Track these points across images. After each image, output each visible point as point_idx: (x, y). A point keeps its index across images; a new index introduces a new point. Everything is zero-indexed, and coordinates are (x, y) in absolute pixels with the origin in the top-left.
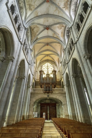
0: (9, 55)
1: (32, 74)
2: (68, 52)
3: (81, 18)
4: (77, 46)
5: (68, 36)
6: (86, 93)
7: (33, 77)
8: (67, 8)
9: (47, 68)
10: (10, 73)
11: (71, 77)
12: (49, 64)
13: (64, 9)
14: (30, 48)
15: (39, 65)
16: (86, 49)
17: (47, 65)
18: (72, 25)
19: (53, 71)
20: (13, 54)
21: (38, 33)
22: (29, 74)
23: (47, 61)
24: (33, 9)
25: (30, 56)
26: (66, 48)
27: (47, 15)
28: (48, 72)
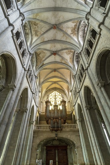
0: (10, 83)
1: (36, 106)
2: (79, 79)
3: (91, 44)
4: (88, 73)
5: (78, 62)
6: (104, 130)
7: (38, 109)
8: (75, 34)
9: (54, 97)
10: (8, 105)
11: (85, 109)
12: (57, 93)
13: (72, 35)
14: (34, 75)
15: (45, 94)
16: (98, 75)
17: (54, 94)
18: (81, 51)
19: (61, 102)
20: (14, 82)
21: (44, 59)
22: (32, 106)
23: (55, 89)
24: (39, 35)
25: (34, 84)
26: (76, 74)
27: (54, 41)
28: (55, 103)
